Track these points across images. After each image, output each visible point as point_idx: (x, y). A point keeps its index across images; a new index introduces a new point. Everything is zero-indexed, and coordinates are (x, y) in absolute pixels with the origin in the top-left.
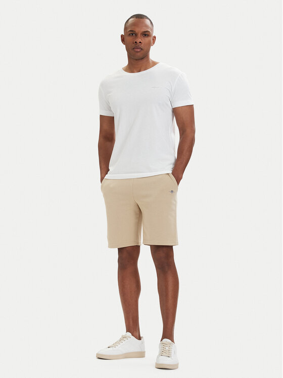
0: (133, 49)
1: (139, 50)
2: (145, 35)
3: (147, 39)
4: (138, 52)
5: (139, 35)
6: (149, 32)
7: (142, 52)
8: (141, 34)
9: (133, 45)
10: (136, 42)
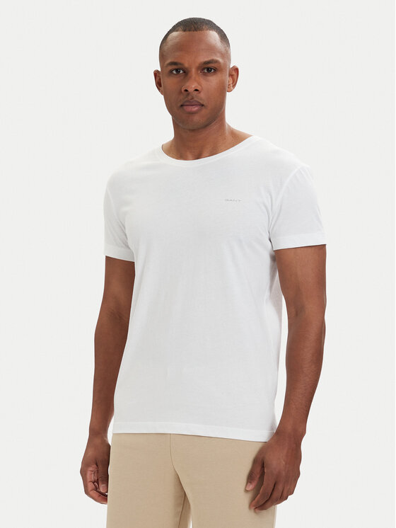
0: (182, 106)
1: (195, 109)
2: (209, 70)
3: (213, 80)
4: (193, 113)
5: (194, 70)
6: (216, 62)
7: (204, 111)
8: (198, 68)
9: (181, 97)
10: (186, 90)
